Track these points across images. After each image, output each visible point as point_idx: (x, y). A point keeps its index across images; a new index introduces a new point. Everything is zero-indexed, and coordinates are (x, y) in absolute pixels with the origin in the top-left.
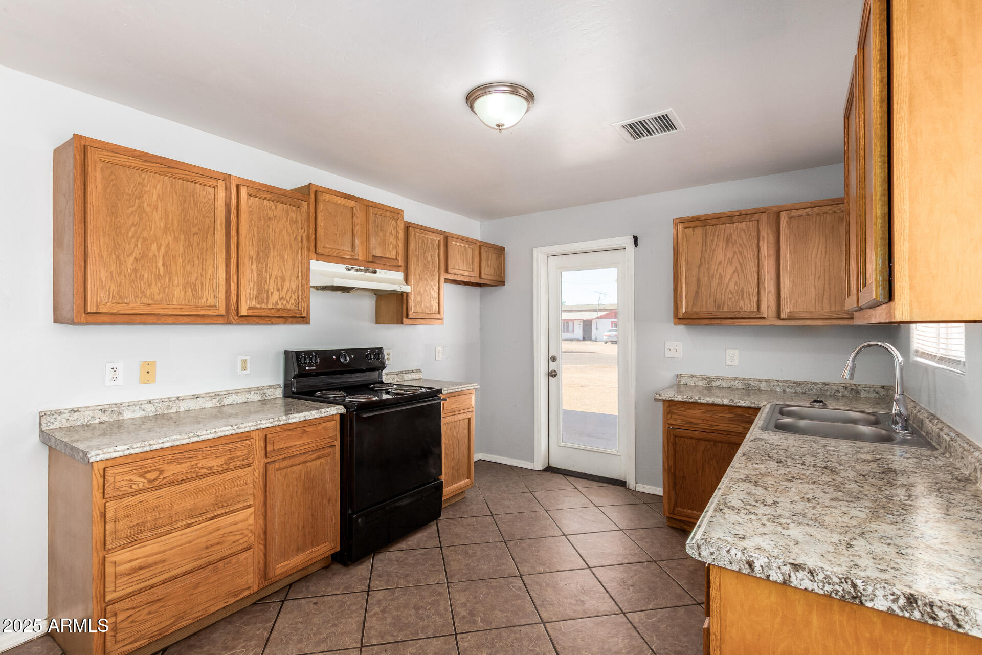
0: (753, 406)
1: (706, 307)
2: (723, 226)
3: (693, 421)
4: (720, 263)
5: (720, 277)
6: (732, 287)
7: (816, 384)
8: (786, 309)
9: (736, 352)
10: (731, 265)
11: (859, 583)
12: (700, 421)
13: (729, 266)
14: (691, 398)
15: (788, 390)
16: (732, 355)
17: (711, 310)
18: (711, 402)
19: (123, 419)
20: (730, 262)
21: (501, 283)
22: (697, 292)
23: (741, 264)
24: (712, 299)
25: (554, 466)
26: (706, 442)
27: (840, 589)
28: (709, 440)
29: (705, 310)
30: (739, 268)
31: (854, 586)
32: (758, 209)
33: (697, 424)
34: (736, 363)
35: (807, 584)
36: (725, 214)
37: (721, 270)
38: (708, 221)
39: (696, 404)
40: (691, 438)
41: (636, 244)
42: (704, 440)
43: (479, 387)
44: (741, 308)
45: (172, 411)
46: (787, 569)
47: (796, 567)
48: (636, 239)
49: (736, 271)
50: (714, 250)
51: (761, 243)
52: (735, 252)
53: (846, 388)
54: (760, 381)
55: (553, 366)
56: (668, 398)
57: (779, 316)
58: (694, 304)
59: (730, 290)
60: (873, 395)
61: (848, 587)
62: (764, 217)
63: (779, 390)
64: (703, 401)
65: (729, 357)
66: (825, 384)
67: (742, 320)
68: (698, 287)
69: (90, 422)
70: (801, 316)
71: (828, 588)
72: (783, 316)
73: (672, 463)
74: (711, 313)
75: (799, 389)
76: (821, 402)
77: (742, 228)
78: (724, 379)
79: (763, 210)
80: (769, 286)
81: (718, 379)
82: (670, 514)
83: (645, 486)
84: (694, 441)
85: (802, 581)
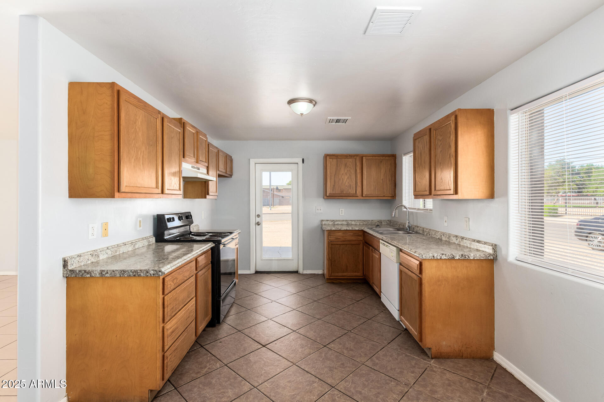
0: (360, 229)
1: (337, 191)
2: (344, 159)
3: (339, 237)
4: (343, 174)
5: (343, 180)
6: (347, 184)
7: (369, 221)
8: (365, 193)
9: (343, 210)
10: (347, 175)
11: (454, 254)
12: (341, 237)
13: (346, 175)
14: (338, 228)
15: (361, 224)
16: (342, 211)
17: (340, 193)
18: (345, 229)
19: (100, 260)
20: (346, 174)
21: (231, 176)
22: (334, 186)
23: (350, 175)
24: (340, 188)
25: (259, 271)
26: (343, 245)
27: (450, 257)
29: (337, 193)
30: (349, 176)
31: (453, 255)
32: (356, 154)
33: (340, 239)
34: (343, 214)
35: (445, 258)
36: (344, 154)
37: (343, 177)
38: (338, 157)
39: (340, 230)
40: (338, 244)
41: (303, 162)
42: (342, 244)
43: (240, 231)
44: (350, 192)
45: (117, 254)
46: (441, 255)
47: (443, 254)
48: (303, 160)
49: (348, 178)
50: (340, 169)
52: (348, 170)
53: (378, 221)
55: (258, 220)
56: (329, 229)
57: (362, 196)
58: (333, 190)
59: (346, 185)
60: (386, 223)
61: (452, 256)
62: (358, 157)
63: (358, 224)
64: (343, 229)
65: (341, 212)
66: (372, 221)
67: (350, 197)
68: (335, 183)
69: (87, 263)
70: (369, 196)
71: (448, 257)
72: (364, 196)
73: (330, 256)
74: (339, 194)
75: (364, 223)
76: (379, 226)
77: (350, 161)
78: (339, 221)
79: (357, 155)
80: (359, 184)
81: (337, 221)
82: (329, 277)
83: (307, 271)
84: (339, 246)
85: (444, 257)
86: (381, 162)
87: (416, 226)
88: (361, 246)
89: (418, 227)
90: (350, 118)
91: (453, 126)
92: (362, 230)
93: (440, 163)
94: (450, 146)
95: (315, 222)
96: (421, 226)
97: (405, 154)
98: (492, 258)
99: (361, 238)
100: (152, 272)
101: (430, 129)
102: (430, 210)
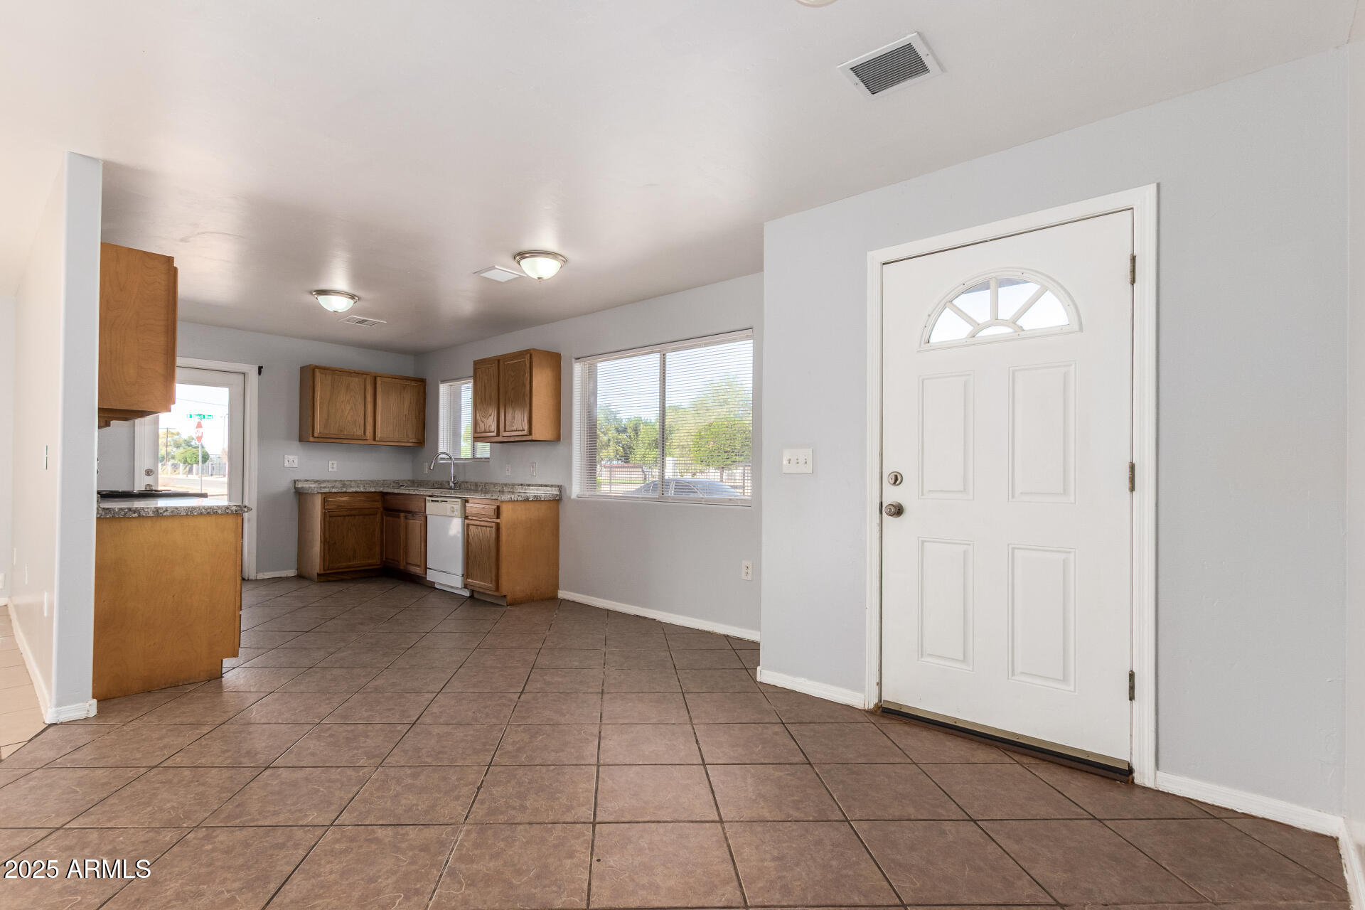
0: (377, 491)
1: (333, 430)
3: (343, 504)
4: (342, 402)
5: (342, 411)
6: (349, 418)
8: (379, 435)
9: (335, 462)
10: (349, 403)
14: (342, 490)
16: (333, 468)
22: (328, 420)
23: (355, 405)
24: (337, 423)
28: (351, 516)
29: (331, 432)
32: (365, 372)
33: (344, 506)
34: (335, 470)
37: (342, 407)
38: (335, 373)
40: (340, 516)
41: (260, 373)
42: (348, 516)
44: (355, 433)
48: (260, 368)
49: (352, 408)
50: (339, 393)
51: (367, 393)
52: (351, 396)
53: (394, 482)
54: (351, 481)
55: (148, 480)
57: (374, 439)
58: (325, 428)
59: (348, 421)
62: (368, 377)
63: (361, 486)
65: (330, 466)
67: (353, 441)
68: (329, 416)
70: (386, 439)
71: (524, 499)
72: (377, 439)
73: (327, 536)
74: (336, 434)
77: (356, 382)
78: (328, 481)
79: (367, 374)
80: (370, 420)
81: (324, 481)
82: (324, 570)
83: (265, 573)
84: (342, 518)
85: (520, 499)
86: (404, 388)
87: (463, 482)
88: (379, 516)
89: (467, 482)
90: (385, 322)
91: (528, 365)
92: (381, 492)
93: (512, 402)
94: (524, 385)
95: (283, 484)
96: (472, 481)
97: (444, 381)
98: (558, 498)
99: (379, 505)
100: (234, 508)
101: (499, 361)
102: (486, 458)
